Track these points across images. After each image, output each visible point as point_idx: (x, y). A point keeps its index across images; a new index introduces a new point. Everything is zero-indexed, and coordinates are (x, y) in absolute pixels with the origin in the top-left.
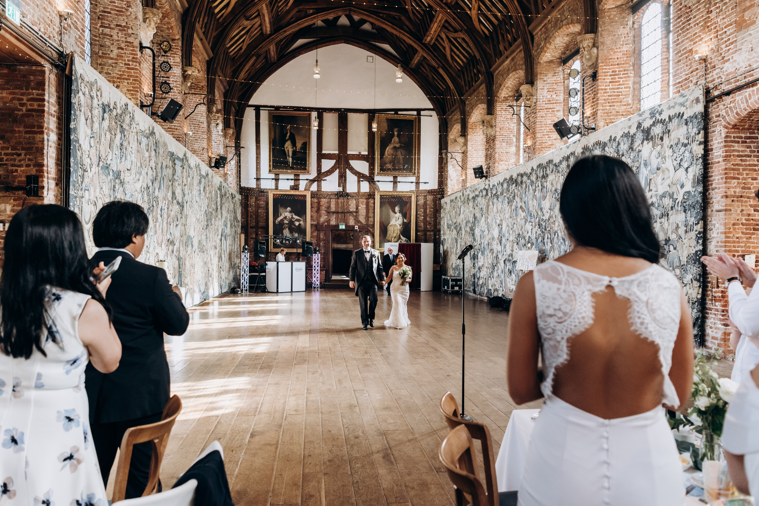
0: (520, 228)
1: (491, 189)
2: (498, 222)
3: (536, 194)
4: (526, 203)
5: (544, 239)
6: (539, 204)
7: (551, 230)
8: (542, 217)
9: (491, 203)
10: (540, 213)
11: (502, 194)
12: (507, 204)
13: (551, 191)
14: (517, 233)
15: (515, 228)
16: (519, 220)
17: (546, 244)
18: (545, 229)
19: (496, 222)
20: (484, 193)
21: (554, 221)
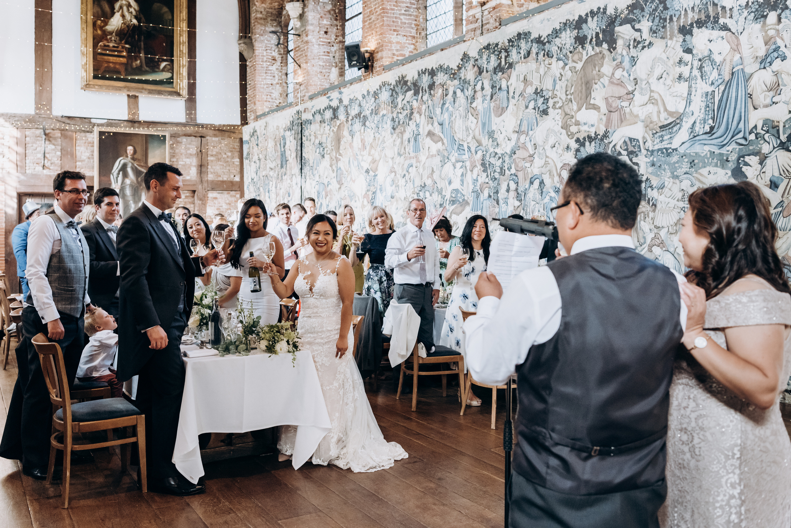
0: (428, 172)
1: (346, 107)
2: (366, 166)
3: (474, 105)
4: (446, 125)
5: (497, 192)
6: (484, 125)
7: (520, 174)
8: (492, 150)
9: (346, 133)
10: (485, 141)
11: (375, 112)
12: (390, 129)
13: (521, 95)
14: (418, 183)
15: (412, 175)
16: (423, 158)
17: (501, 202)
18: (502, 173)
19: (359, 166)
20: (328, 114)
21: (531, 156)
